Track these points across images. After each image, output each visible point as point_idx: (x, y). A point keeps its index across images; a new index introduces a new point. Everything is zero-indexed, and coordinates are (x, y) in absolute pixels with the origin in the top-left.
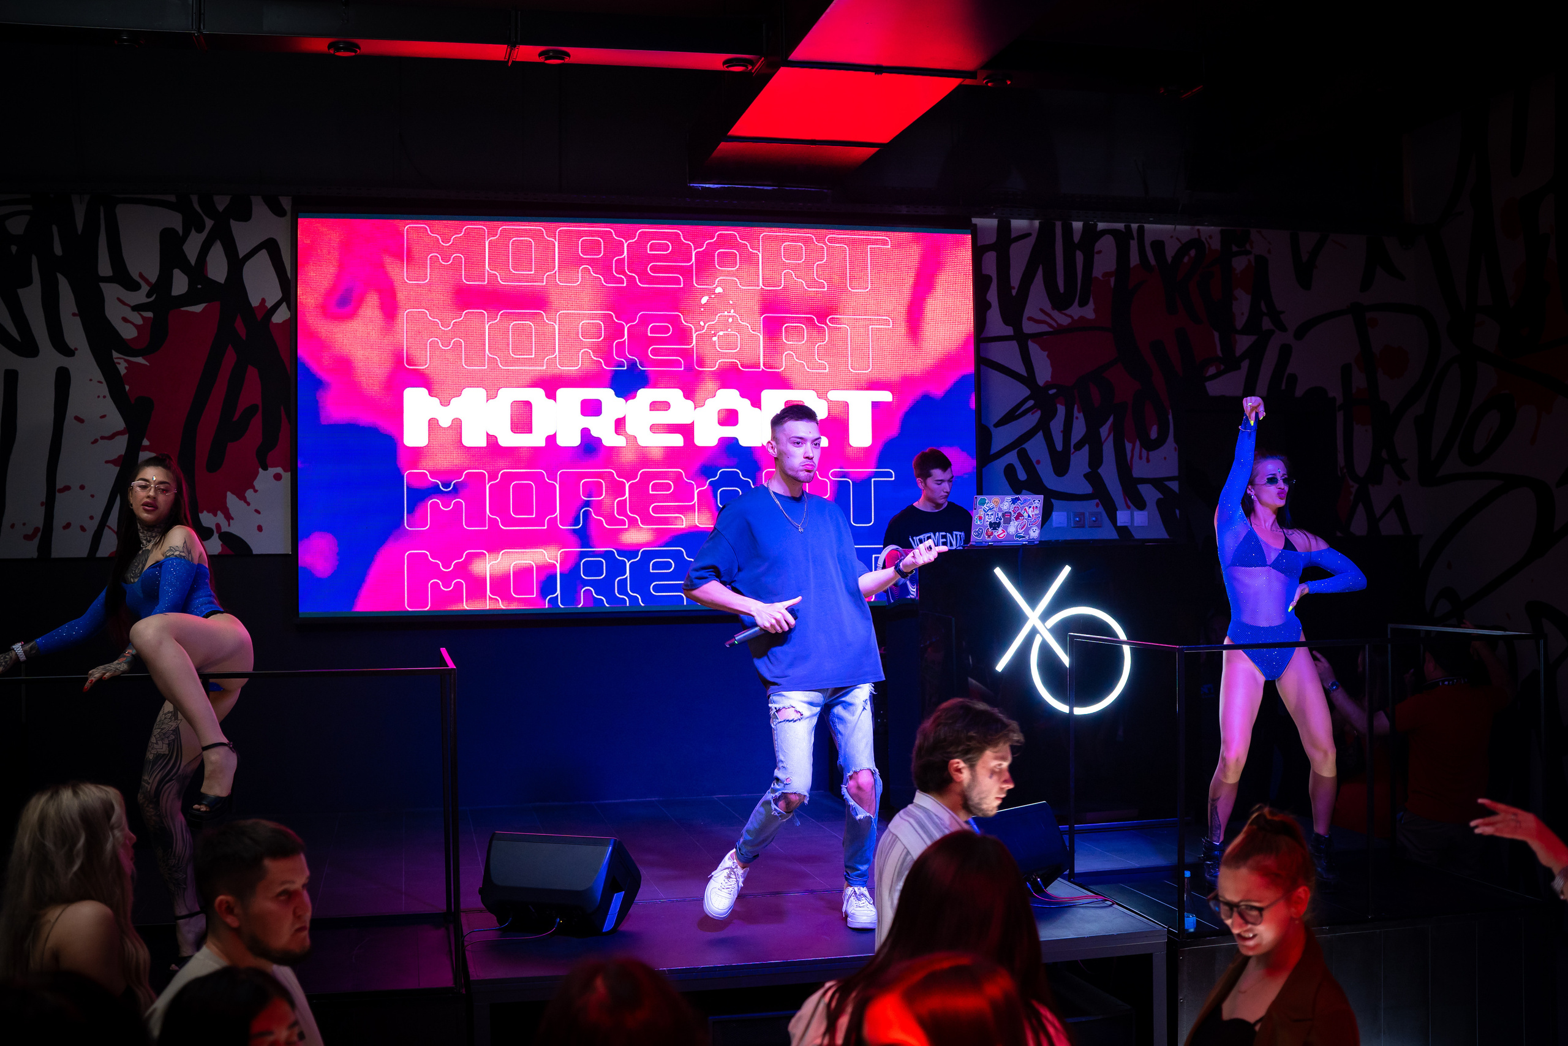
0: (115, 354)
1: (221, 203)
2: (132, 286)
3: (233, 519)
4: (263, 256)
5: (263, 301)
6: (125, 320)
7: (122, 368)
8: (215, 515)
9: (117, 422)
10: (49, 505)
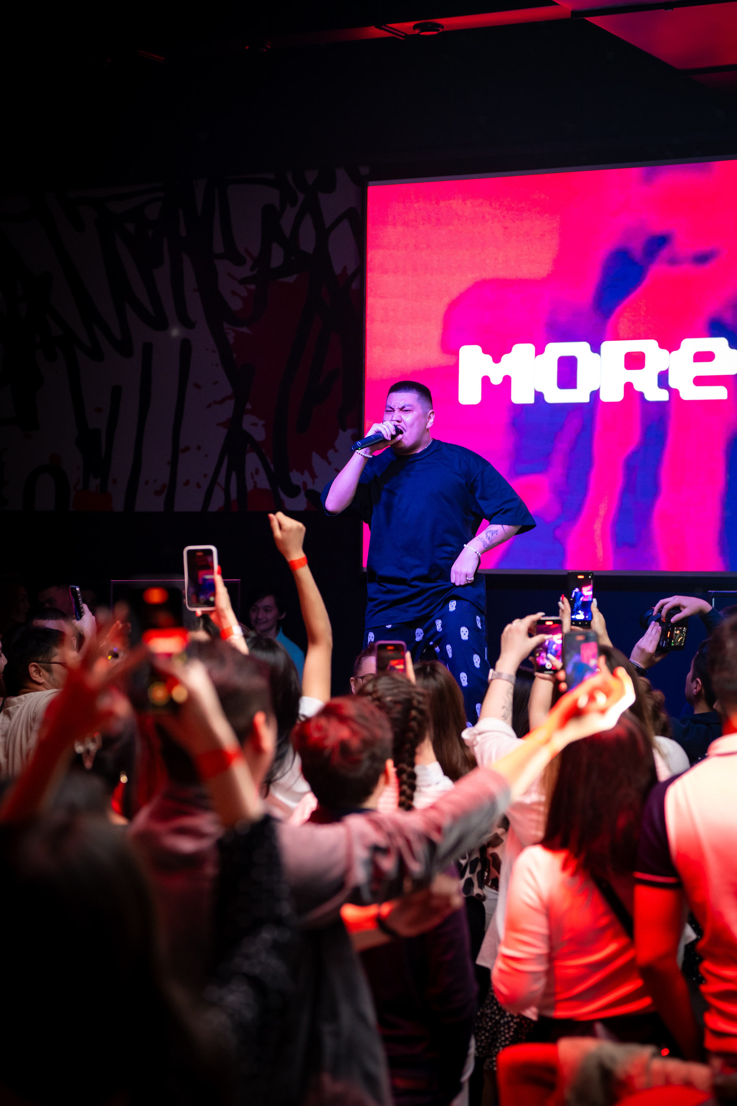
0: (226, 325)
1: (311, 176)
2: (239, 260)
3: (316, 477)
4: (345, 224)
5: (345, 269)
6: (234, 293)
7: (231, 338)
8: (302, 474)
9: (226, 388)
10: (174, 464)
